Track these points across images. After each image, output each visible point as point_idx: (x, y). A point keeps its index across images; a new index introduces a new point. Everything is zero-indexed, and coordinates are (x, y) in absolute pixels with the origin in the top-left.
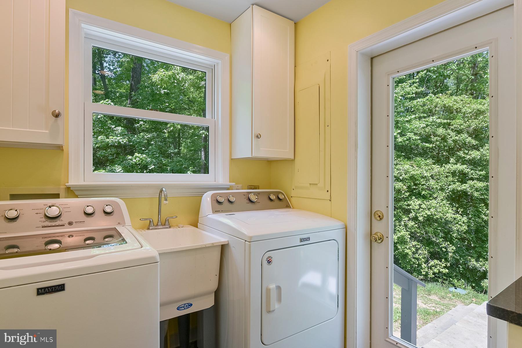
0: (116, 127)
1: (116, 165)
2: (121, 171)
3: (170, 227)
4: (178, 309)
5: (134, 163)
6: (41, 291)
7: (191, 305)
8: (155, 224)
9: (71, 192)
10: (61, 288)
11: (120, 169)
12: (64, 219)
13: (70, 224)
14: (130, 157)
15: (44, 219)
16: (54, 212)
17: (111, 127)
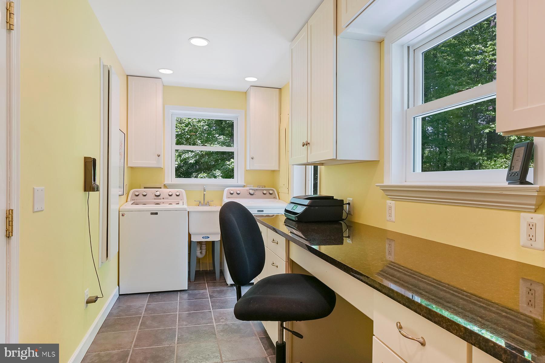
0: (219, 136)
1: (217, 170)
2: (220, 174)
3: (209, 206)
4: (203, 238)
5: (231, 168)
6: (152, 214)
7: (209, 237)
8: (202, 203)
9: (165, 186)
10: (157, 214)
11: (220, 173)
12: (161, 197)
13: (163, 198)
14: (228, 163)
15: (154, 196)
16: (158, 194)
17: (215, 136)
